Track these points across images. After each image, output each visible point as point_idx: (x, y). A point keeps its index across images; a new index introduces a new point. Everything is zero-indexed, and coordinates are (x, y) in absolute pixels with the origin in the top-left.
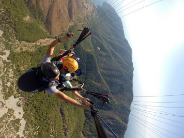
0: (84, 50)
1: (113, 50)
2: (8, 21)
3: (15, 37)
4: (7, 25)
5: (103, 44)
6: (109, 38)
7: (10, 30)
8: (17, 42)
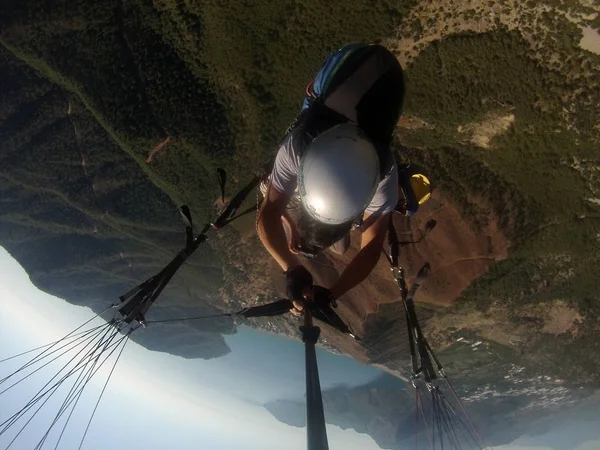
0: (176, 134)
1: (82, 231)
2: (578, 91)
3: (527, 36)
4: (577, 76)
5: (124, 221)
6: (123, 262)
7: (555, 58)
8: (510, 22)
